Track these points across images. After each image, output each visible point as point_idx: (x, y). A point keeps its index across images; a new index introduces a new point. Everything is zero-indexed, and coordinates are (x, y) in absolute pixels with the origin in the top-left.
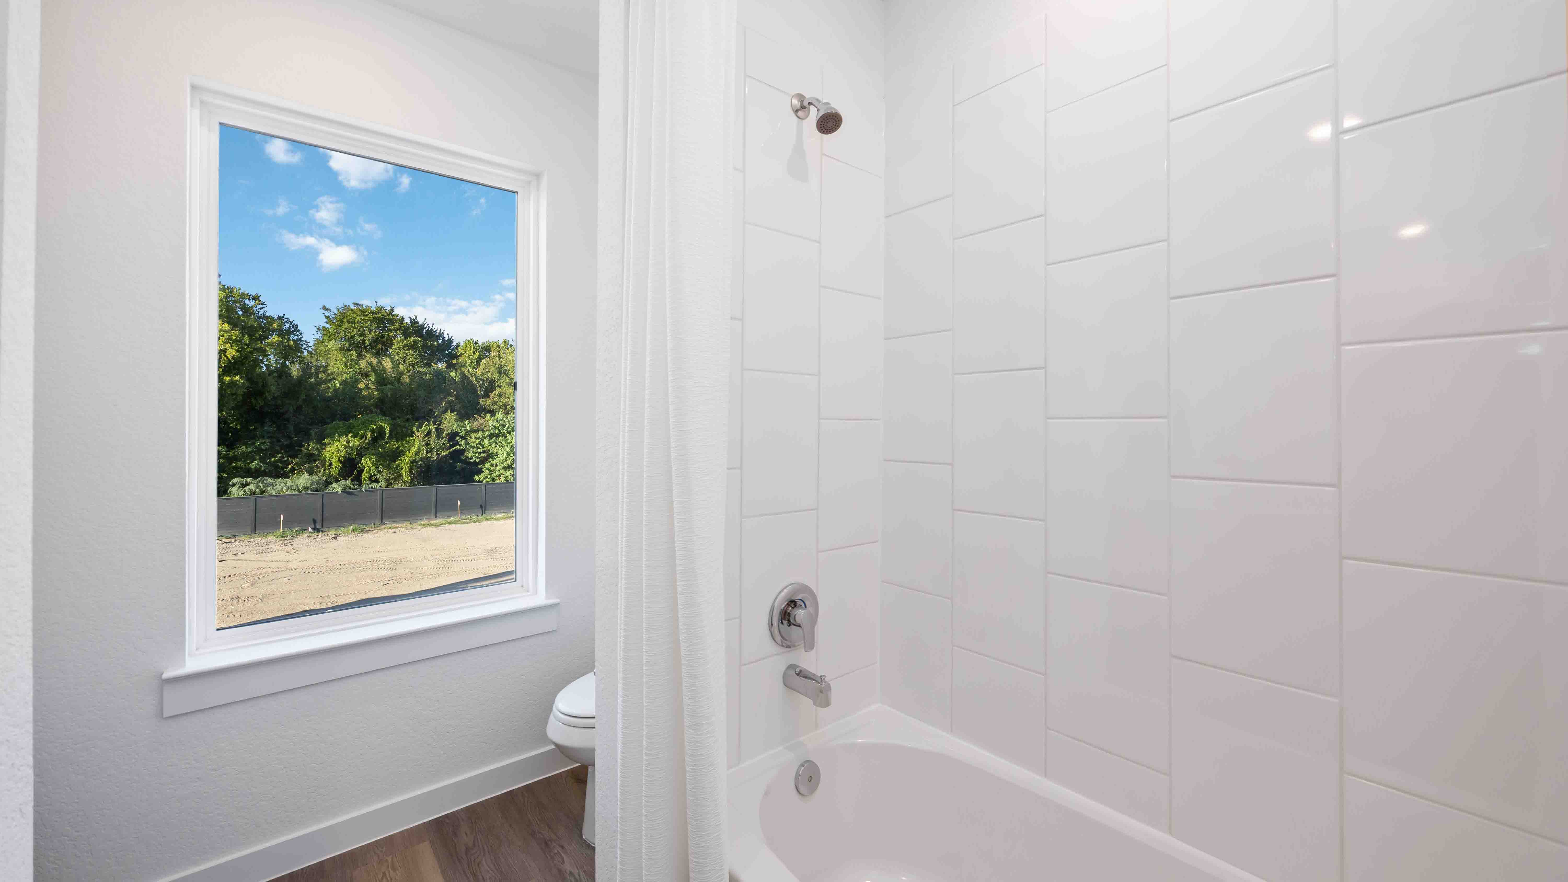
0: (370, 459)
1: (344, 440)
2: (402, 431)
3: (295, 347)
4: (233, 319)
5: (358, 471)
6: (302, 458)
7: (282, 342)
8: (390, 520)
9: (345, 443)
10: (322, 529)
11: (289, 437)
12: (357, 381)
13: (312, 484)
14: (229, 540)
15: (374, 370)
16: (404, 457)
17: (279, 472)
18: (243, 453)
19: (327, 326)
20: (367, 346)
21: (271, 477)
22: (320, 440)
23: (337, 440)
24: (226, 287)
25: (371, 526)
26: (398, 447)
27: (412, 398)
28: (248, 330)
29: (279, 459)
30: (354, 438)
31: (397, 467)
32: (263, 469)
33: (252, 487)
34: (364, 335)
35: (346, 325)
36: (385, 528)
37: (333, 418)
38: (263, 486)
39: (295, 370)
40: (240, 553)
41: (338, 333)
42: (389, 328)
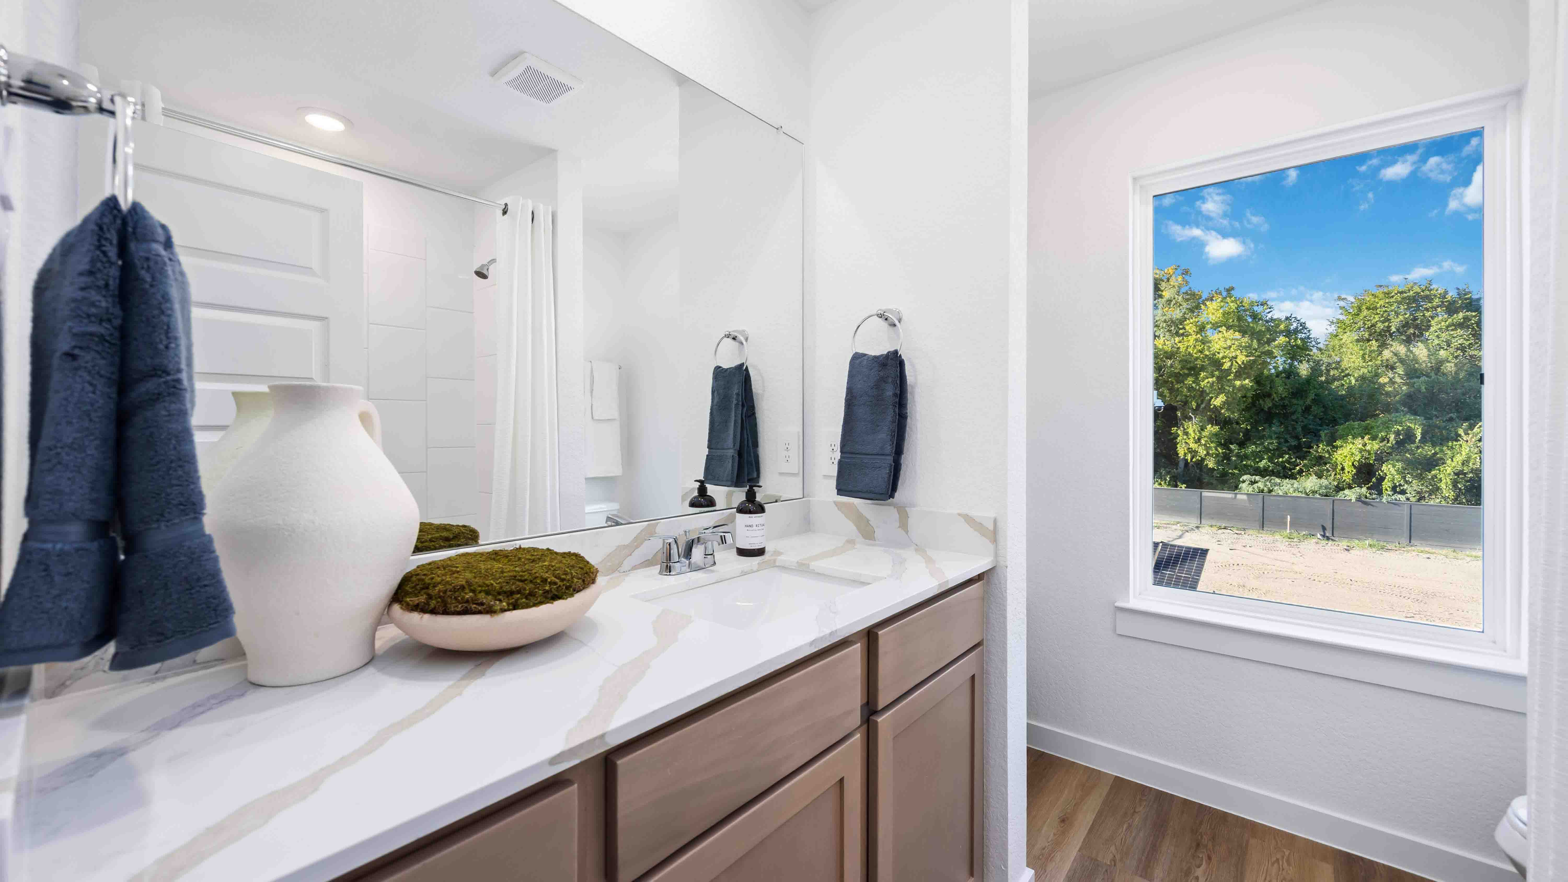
0: (1394, 466)
1: (1359, 442)
2: (1442, 434)
3: (1303, 345)
4: (1243, 327)
5: (1377, 479)
6: (1310, 460)
7: (1289, 342)
8: (1422, 542)
9: (1360, 446)
10: (1332, 538)
11: (1297, 438)
12: (1377, 375)
13: (1321, 487)
14: (1240, 532)
15: (1402, 361)
16: (1445, 467)
17: (1286, 473)
18: (1253, 452)
19: (1342, 317)
20: (1394, 332)
21: (1278, 476)
22: (1331, 442)
23: (1351, 442)
24: (1237, 299)
25: (1394, 545)
26: (1436, 453)
27: (1459, 391)
28: (1255, 335)
29: (1286, 460)
30: (1373, 440)
31: (1433, 478)
32: (1271, 468)
33: (1260, 485)
34: (1388, 320)
35: (1365, 312)
36: (1414, 550)
37: (1347, 417)
38: (1271, 485)
39: (1304, 369)
40: (1248, 546)
41: (1355, 323)
42: (1425, 306)
